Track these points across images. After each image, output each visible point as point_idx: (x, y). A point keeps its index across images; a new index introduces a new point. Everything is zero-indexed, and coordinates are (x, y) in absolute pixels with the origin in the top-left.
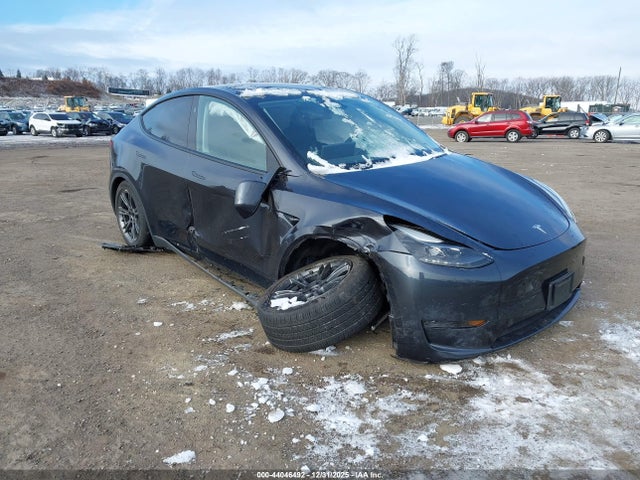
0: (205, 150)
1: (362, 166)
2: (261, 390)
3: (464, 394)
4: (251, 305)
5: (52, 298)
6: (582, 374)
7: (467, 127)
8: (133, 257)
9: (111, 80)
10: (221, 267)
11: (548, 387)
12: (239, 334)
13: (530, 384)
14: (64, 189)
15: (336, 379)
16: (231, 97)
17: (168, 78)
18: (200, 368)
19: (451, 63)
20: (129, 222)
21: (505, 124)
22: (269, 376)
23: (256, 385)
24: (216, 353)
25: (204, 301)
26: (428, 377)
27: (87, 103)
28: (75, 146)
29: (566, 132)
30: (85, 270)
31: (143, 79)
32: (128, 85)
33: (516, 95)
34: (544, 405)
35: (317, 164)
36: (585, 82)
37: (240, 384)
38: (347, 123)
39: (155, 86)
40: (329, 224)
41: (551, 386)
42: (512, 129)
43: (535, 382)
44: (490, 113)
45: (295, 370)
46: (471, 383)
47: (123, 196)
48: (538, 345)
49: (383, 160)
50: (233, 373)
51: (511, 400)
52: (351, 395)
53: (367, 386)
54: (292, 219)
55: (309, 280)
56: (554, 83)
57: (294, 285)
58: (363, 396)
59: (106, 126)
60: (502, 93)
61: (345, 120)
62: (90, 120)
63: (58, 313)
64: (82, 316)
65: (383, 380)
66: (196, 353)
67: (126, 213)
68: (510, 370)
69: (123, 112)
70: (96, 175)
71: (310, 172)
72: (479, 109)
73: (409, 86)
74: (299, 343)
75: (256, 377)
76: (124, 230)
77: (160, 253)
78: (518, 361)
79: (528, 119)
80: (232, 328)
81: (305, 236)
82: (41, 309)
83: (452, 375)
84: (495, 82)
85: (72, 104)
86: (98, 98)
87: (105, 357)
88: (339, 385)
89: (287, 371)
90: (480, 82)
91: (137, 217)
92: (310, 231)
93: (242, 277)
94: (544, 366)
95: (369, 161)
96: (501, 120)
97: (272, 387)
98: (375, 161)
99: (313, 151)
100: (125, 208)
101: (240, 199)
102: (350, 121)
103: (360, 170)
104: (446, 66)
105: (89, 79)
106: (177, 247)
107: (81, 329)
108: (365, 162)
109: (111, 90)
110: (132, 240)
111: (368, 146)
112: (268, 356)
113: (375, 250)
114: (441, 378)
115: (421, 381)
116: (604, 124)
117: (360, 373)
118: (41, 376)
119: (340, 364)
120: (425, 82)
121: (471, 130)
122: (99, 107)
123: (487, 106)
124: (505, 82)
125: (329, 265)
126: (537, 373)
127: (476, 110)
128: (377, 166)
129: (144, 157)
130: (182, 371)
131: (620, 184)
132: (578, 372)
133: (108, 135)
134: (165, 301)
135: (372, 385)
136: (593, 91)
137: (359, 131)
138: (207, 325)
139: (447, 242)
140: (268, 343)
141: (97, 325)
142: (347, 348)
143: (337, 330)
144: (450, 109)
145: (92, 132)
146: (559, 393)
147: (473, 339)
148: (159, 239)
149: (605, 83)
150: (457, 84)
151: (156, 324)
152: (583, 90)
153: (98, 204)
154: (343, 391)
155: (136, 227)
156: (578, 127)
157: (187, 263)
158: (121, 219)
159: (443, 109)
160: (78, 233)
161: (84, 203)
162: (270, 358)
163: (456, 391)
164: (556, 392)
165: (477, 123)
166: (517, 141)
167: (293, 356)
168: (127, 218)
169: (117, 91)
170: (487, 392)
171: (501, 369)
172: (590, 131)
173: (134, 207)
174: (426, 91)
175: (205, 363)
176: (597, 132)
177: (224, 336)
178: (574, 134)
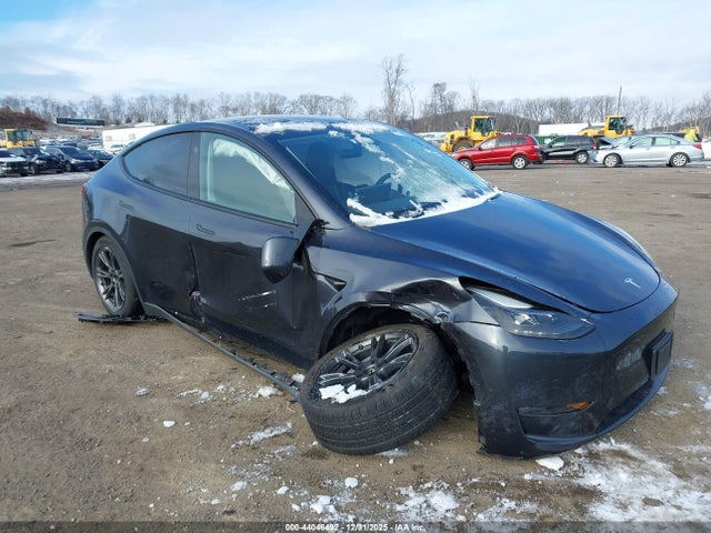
0: (211, 198)
1: (413, 213)
2: (325, 513)
3: (580, 499)
4: (281, 389)
5: (22, 394)
6: (705, 459)
7: (469, 154)
8: (118, 330)
9: (58, 108)
10: (234, 339)
11: (674, 482)
12: (276, 432)
13: (651, 478)
14: (15, 243)
15: (415, 489)
16: (242, 134)
17: (127, 105)
18: (238, 486)
19: (444, 84)
20: (111, 285)
21: (511, 149)
22: (329, 492)
23: (317, 508)
24: (253, 462)
25: (220, 387)
26: (527, 477)
27: (31, 137)
28: (21, 187)
29: (574, 157)
30: (60, 352)
31: (97, 107)
32: (78, 113)
33: (513, 117)
34: (679, 508)
35: (360, 214)
36: (583, 103)
37: (295, 507)
38: (386, 162)
39: (111, 115)
40: (388, 289)
41: (677, 479)
42: (519, 155)
43: (656, 475)
44: (493, 138)
45: (361, 481)
46: (581, 482)
47: (102, 256)
48: (639, 422)
49: (434, 205)
50: (282, 490)
51: (638, 503)
52: (441, 511)
53: (458, 497)
54: (336, 283)
55: (360, 357)
56: (552, 104)
57: (341, 364)
58: (456, 512)
59: (57, 162)
60: (499, 115)
61: (382, 158)
62: (36, 156)
63: (34, 416)
64: (67, 419)
65: (474, 486)
66: (228, 464)
67: (107, 275)
68: (621, 460)
69: (75, 145)
70: (52, 223)
71: (353, 225)
72: (480, 134)
73: (399, 111)
74: (362, 444)
75: (313, 496)
76: (104, 296)
77: (152, 324)
78: (625, 447)
79: (535, 144)
80: (265, 424)
81: (356, 304)
82: (10, 411)
83: (554, 471)
84: (492, 104)
85: (14, 138)
86: (44, 129)
87: (107, 479)
88: (422, 499)
89: (351, 482)
90: (476, 105)
91: (121, 280)
92: (362, 298)
93: (264, 352)
94: (657, 450)
95: (419, 207)
96: (506, 146)
97: (338, 508)
98: (427, 206)
99: (353, 197)
100: (105, 268)
101: (267, 260)
102: (387, 159)
103: (411, 219)
104: (439, 87)
105: (32, 109)
106: (175, 316)
107: (68, 438)
108: (414, 209)
109: (59, 121)
110: (115, 309)
111: (414, 188)
112: (320, 461)
113: (449, 320)
114: (543, 477)
115: (521, 484)
116: (613, 148)
117: (443, 478)
118: (25, 515)
119: (414, 468)
120: (416, 106)
121: (475, 157)
122: (47, 141)
123: (488, 130)
124: (502, 103)
125: (383, 338)
126: (654, 462)
127: (476, 135)
128: (430, 213)
129: (130, 207)
130: (215, 493)
131: (649, 213)
132: (699, 456)
133: (59, 172)
134: (172, 391)
135: (464, 495)
136: (592, 112)
137: (401, 170)
138: (233, 421)
139: (537, 306)
140: (315, 443)
141: (88, 430)
142: (417, 443)
143: (411, 425)
144: (448, 135)
145: (39, 170)
146: (690, 489)
147: (573, 424)
148: (151, 306)
149: (604, 103)
150: (451, 107)
151: (168, 424)
152: (581, 111)
153: (61, 260)
154: (429, 506)
155: (120, 291)
156: (585, 151)
157: (187, 334)
158: (100, 282)
159: (438, 135)
160: (42, 300)
161: (43, 261)
162: (323, 464)
163: (567, 495)
164: (685, 487)
165: (480, 149)
166: (524, 168)
167: (352, 460)
168: (107, 281)
169: (65, 121)
170: (606, 495)
171: (608, 459)
172: (600, 156)
173: (117, 267)
174: (417, 116)
175: (242, 478)
176: (606, 156)
177: (259, 436)
178: (582, 158)
